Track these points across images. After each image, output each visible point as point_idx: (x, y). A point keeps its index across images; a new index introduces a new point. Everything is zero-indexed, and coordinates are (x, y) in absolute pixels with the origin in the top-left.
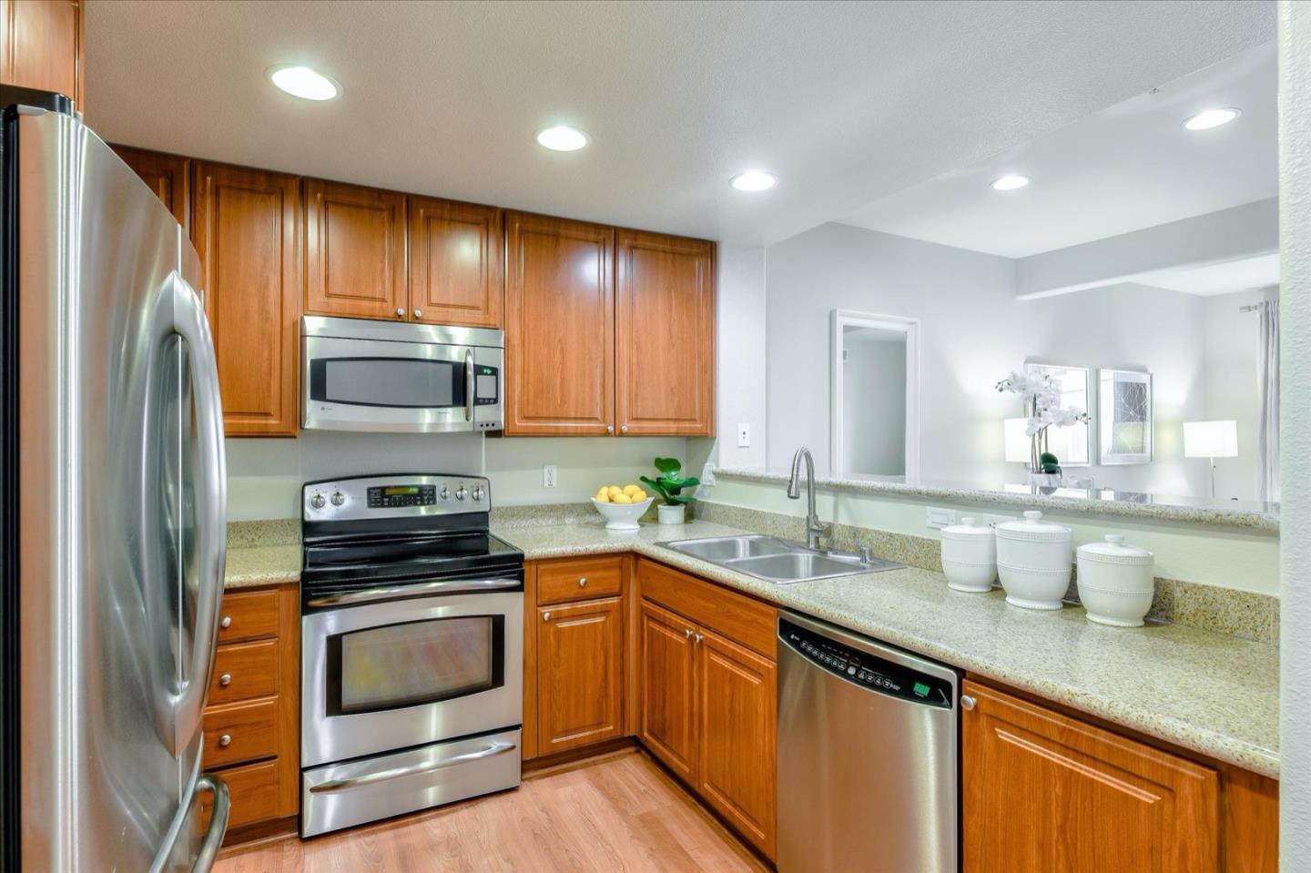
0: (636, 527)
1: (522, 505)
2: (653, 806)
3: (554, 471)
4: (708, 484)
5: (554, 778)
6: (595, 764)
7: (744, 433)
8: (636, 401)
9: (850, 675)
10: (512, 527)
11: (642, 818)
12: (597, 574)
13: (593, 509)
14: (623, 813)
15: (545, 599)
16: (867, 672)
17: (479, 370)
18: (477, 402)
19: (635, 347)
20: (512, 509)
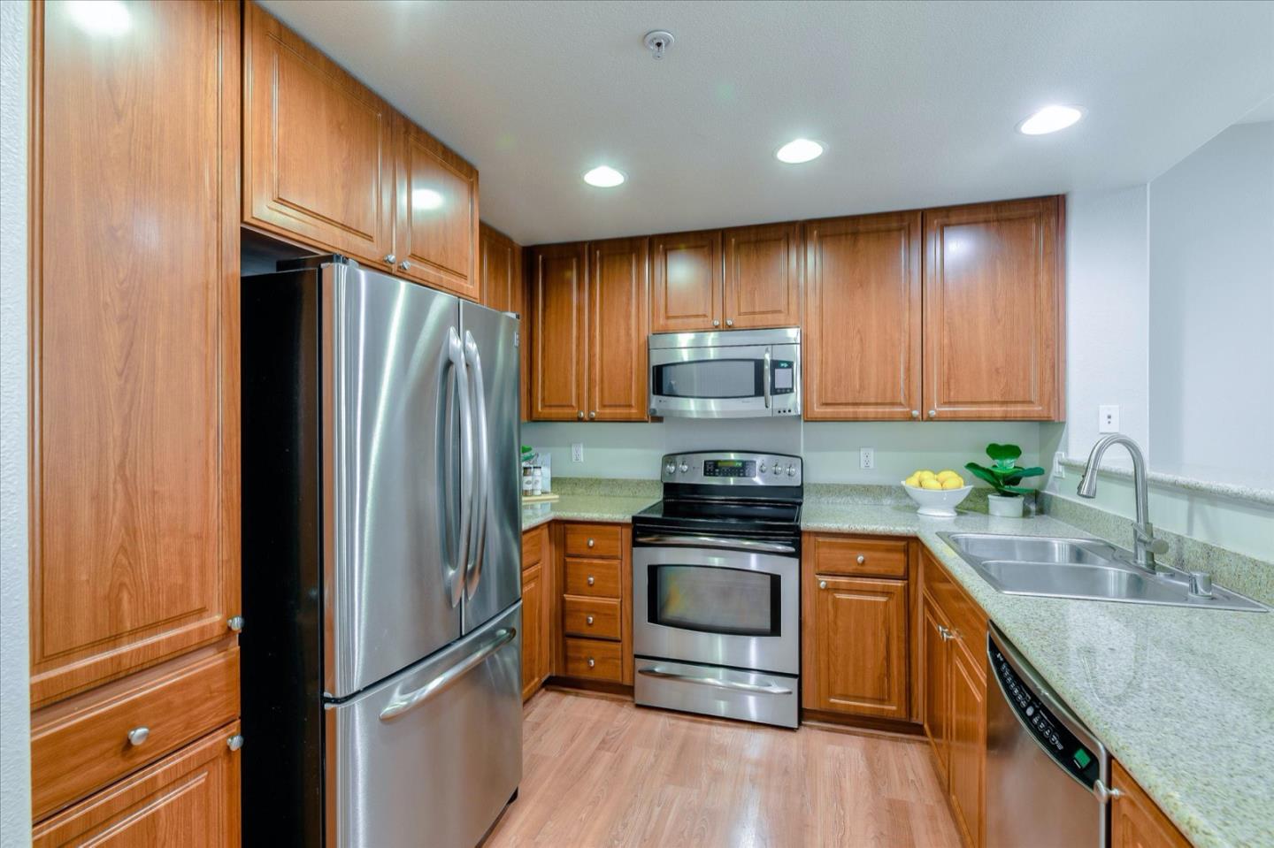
0: (950, 515)
1: (836, 483)
2: (911, 796)
3: (872, 454)
4: (1058, 475)
5: (833, 734)
6: (878, 737)
7: (1109, 417)
8: (949, 385)
9: (1026, 715)
10: (828, 503)
11: (892, 803)
12: (878, 555)
13: (903, 493)
14: (876, 790)
15: (823, 569)
16: (1043, 718)
17: (776, 364)
18: (775, 391)
19: (946, 327)
20: (828, 486)
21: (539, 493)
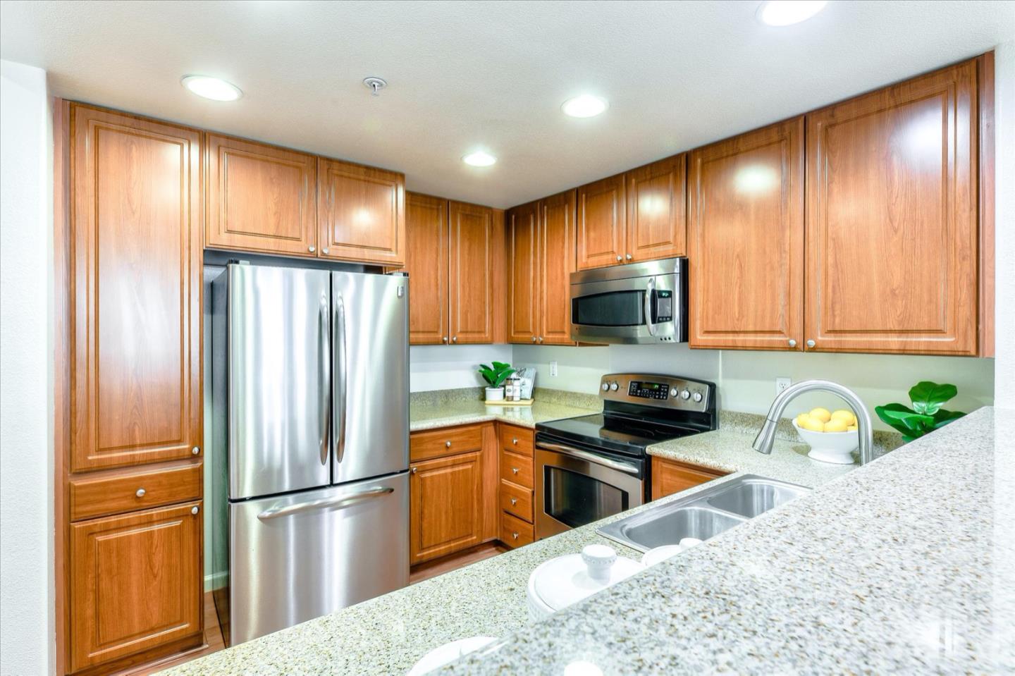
1: (750, 413)
3: (788, 385)
8: (833, 311)
17: (659, 294)
18: (655, 320)
19: (831, 245)
20: (742, 416)
21: (518, 399)
